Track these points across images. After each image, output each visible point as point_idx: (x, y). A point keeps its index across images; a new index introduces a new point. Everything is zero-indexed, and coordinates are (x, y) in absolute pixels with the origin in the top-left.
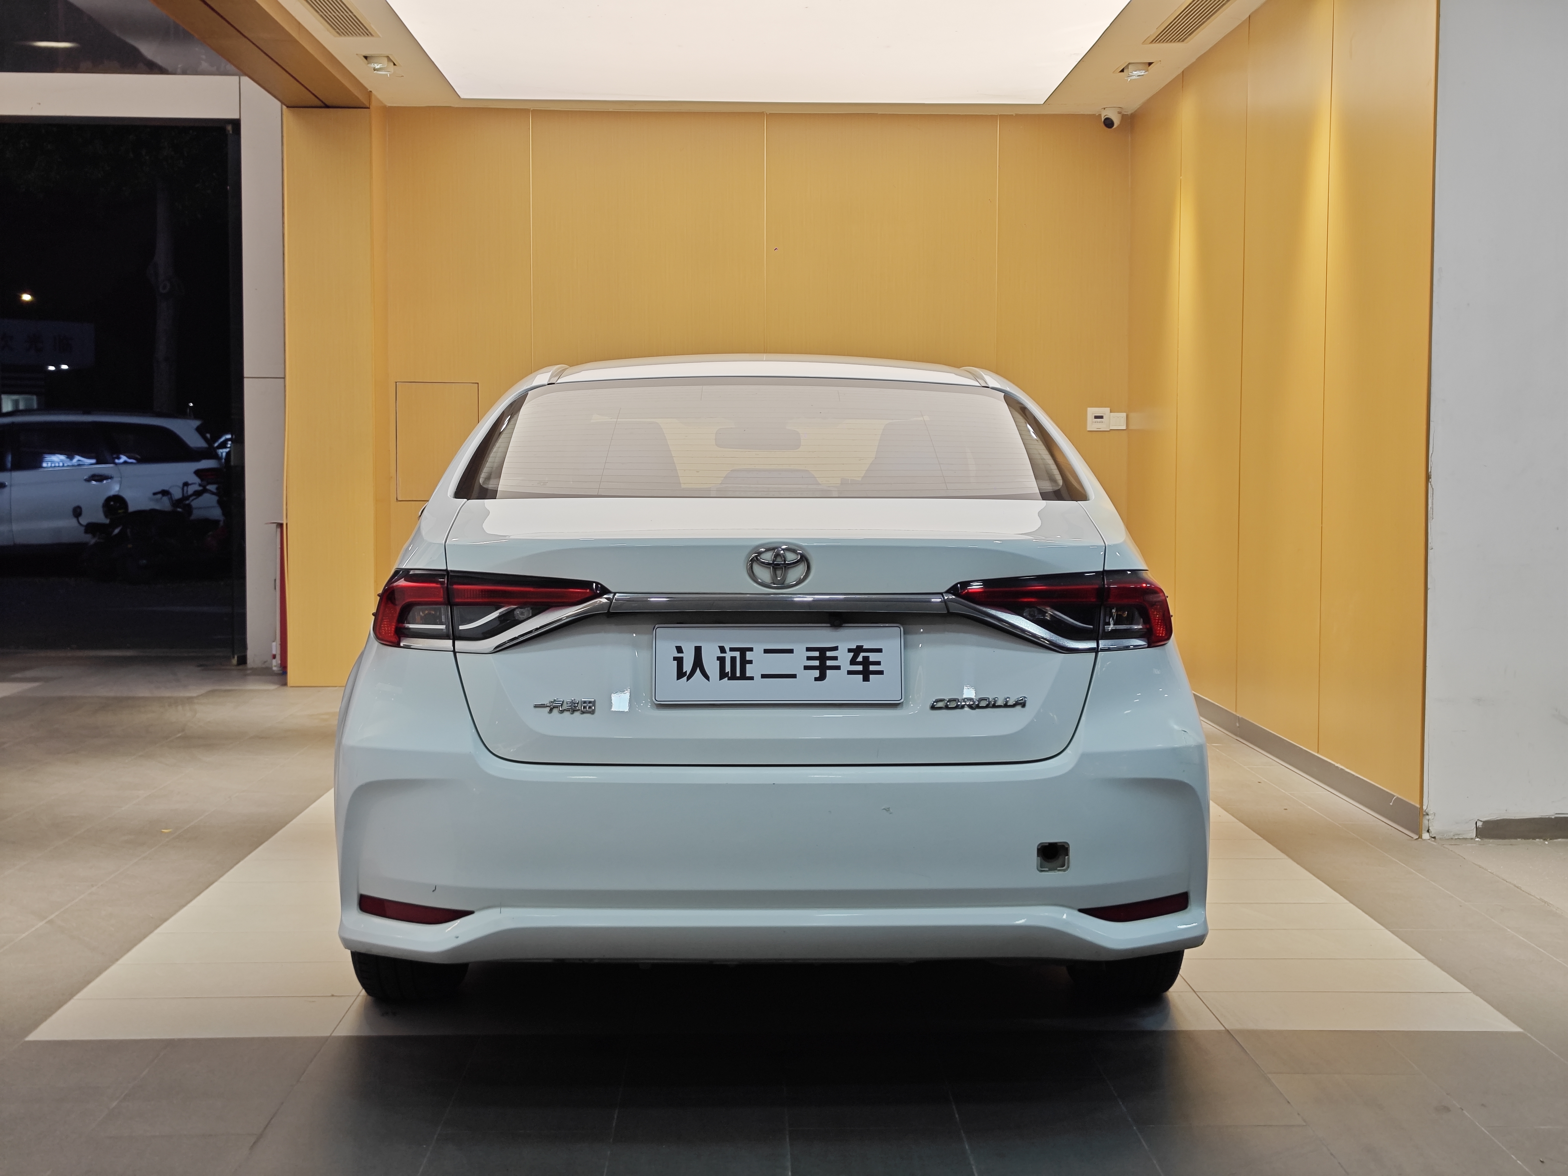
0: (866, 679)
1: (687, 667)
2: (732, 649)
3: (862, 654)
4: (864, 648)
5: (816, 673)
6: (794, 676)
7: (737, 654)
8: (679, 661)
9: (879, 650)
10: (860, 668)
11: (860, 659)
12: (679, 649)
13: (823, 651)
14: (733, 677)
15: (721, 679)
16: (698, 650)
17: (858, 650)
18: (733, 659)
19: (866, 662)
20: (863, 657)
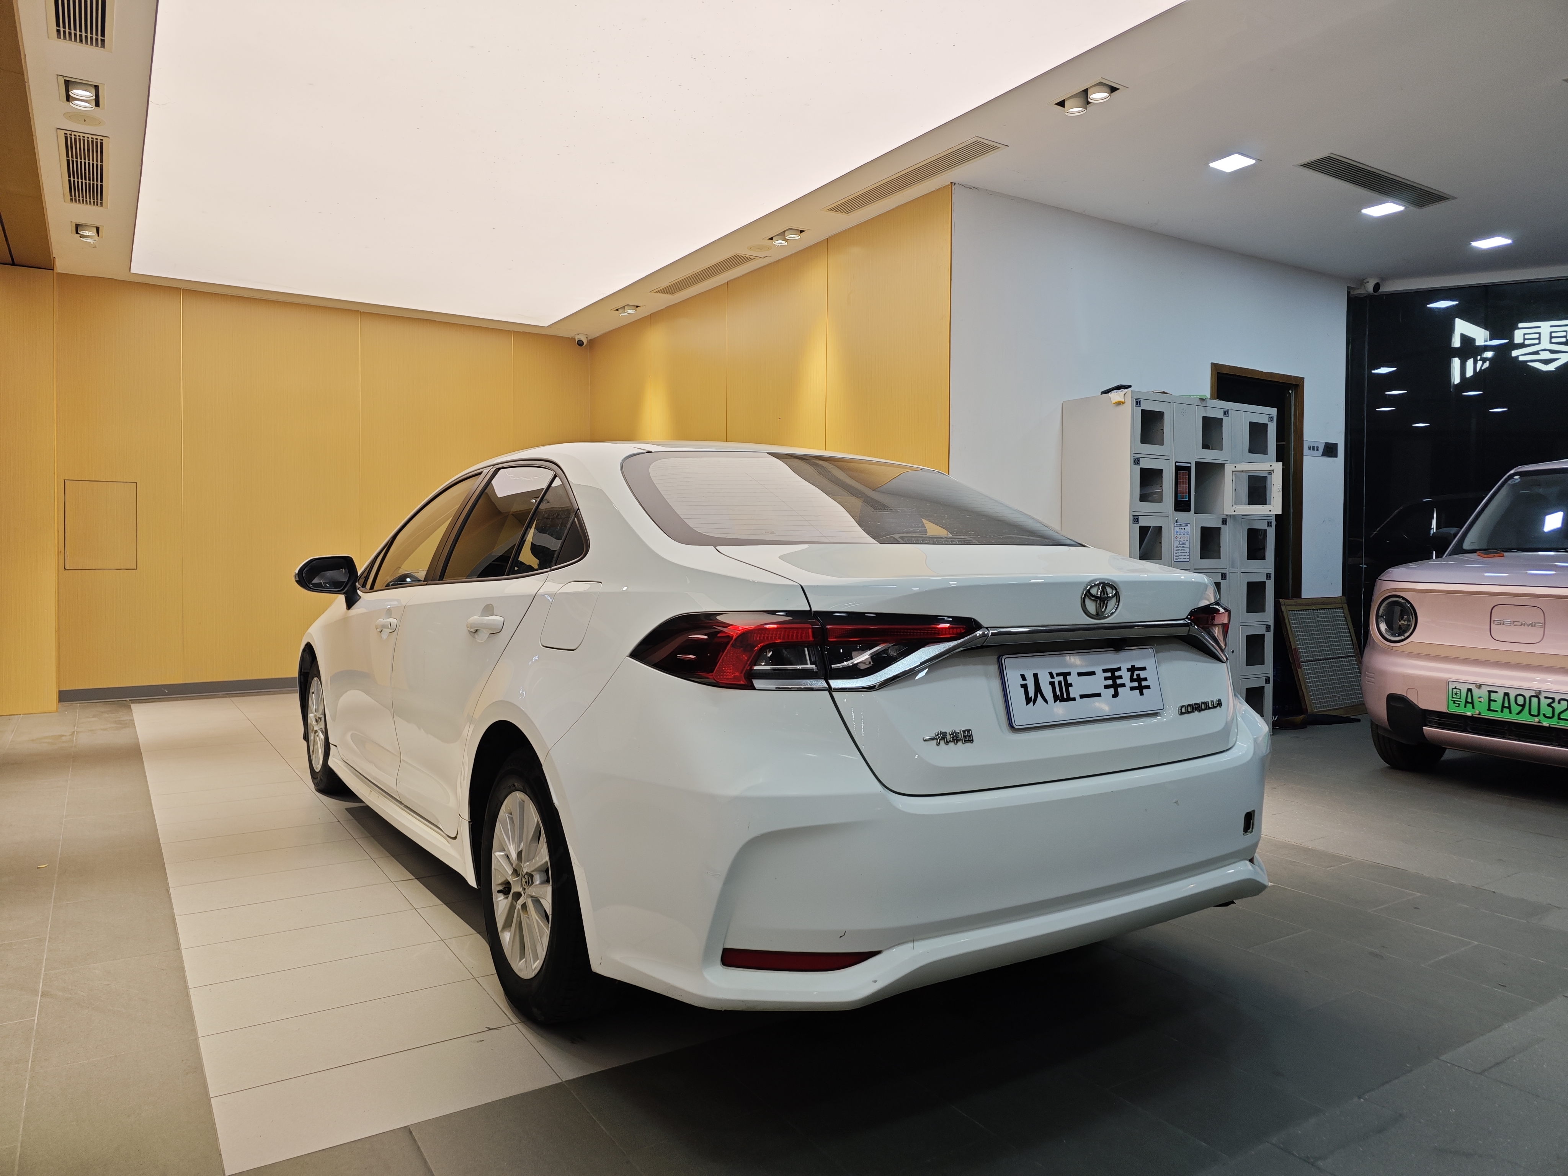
0: (1142, 694)
1: (1032, 694)
2: (1058, 675)
3: (1136, 673)
4: (1136, 667)
5: (1111, 691)
6: (1099, 695)
7: (1061, 678)
8: (1025, 687)
9: (1144, 669)
10: (1136, 684)
11: (1135, 677)
12: (1023, 677)
13: (1113, 671)
14: (1063, 700)
15: (1055, 702)
16: (1036, 676)
17: (1132, 669)
18: (1060, 682)
19: (1139, 679)
20: (1137, 675)
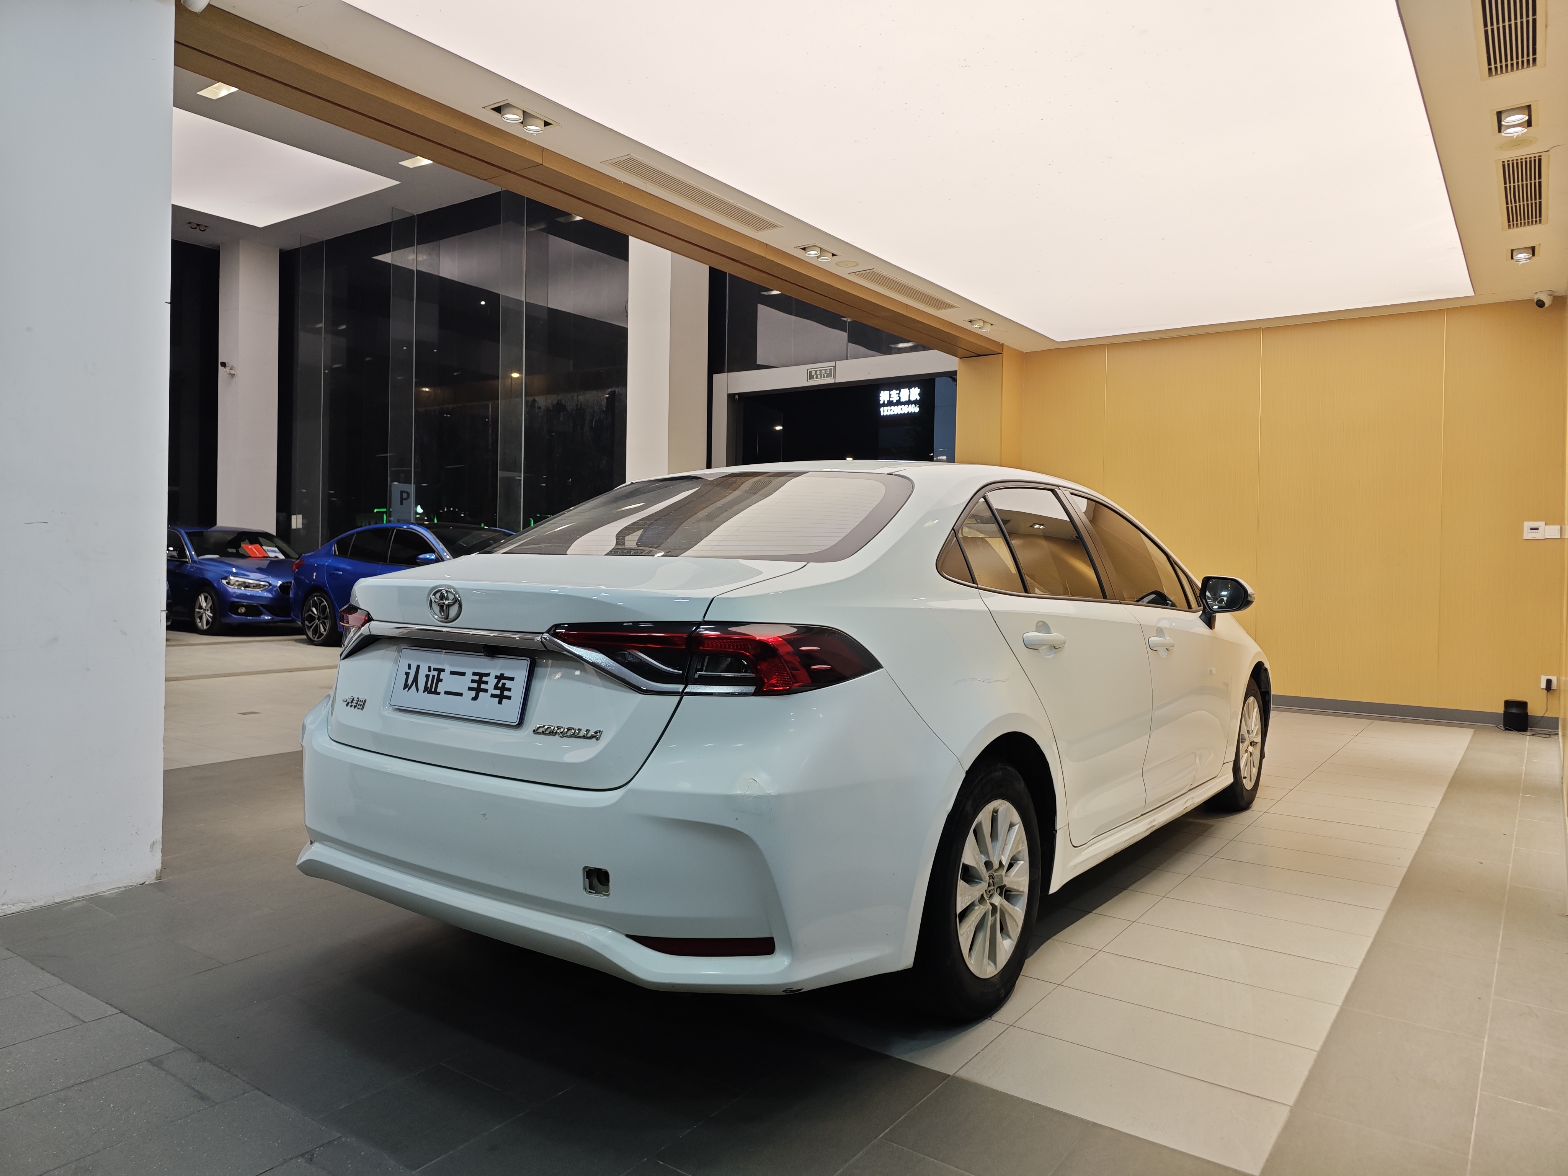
0: (500, 702)
1: (410, 682)
2: (435, 669)
3: (503, 681)
4: (504, 676)
5: (473, 693)
6: (460, 695)
7: (436, 673)
8: (407, 674)
9: (512, 679)
10: (498, 692)
11: (500, 685)
12: (409, 667)
13: (481, 675)
14: (430, 692)
15: (424, 692)
16: (418, 667)
17: (500, 677)
18: (434, 676)
19: (504, 688)
20: (503, 683)
